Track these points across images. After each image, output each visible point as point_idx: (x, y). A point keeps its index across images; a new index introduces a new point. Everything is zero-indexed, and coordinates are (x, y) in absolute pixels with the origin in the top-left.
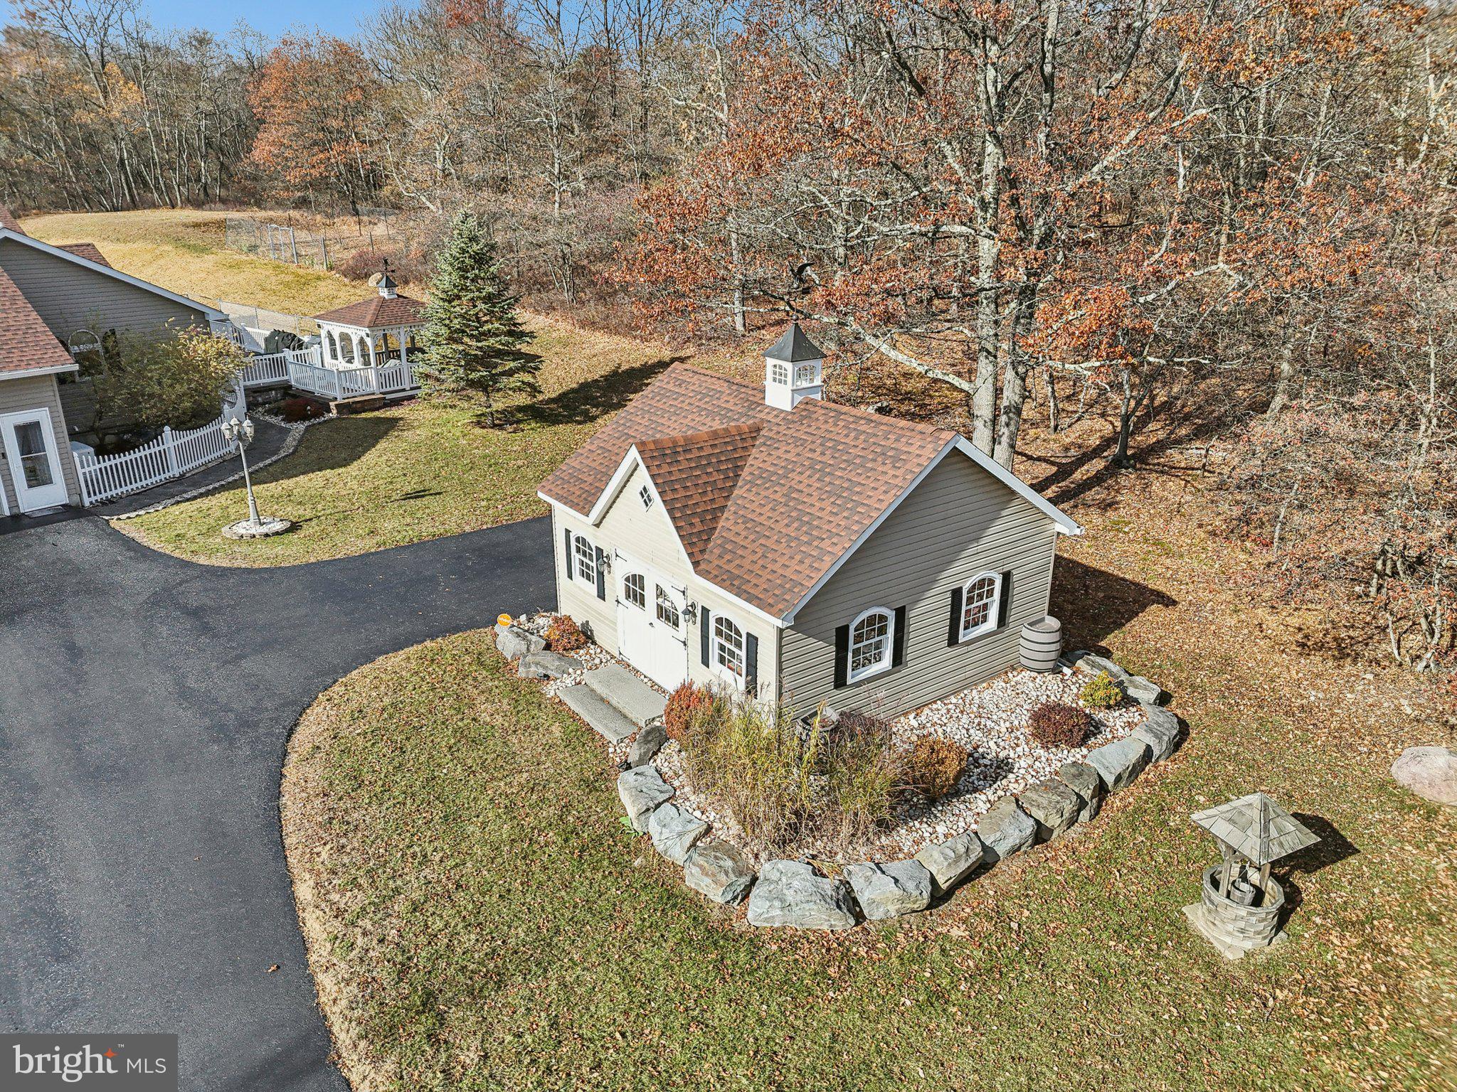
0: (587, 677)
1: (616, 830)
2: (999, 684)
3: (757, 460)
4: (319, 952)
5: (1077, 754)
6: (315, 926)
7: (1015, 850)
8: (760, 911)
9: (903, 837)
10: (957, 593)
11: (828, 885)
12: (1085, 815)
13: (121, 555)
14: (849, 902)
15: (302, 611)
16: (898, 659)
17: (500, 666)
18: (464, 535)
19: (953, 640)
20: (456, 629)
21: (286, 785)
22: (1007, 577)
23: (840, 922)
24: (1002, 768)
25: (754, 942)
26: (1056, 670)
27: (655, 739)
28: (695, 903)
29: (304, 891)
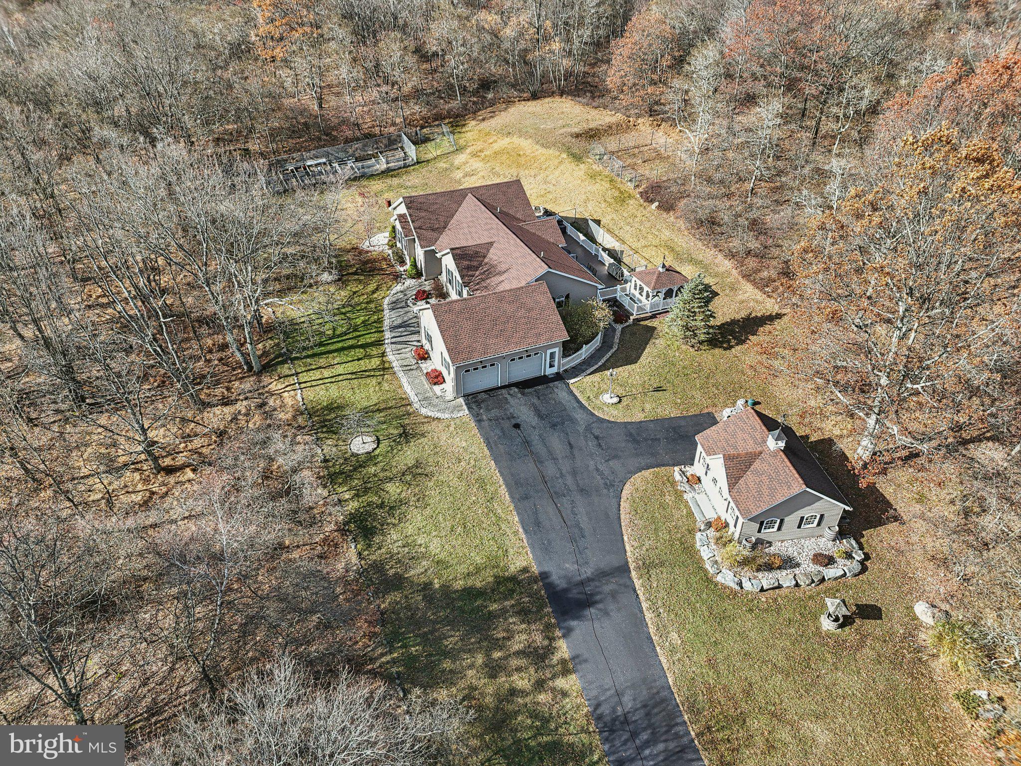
0: (697, 496)
1: (693, 546)
2: (813, 540)
3: (757, 465)
4: (629, 554)
5: (821, 569)
6: (628, 548)
7: (788, 587)
8: (719, 578)
9: (760, 575)
10: (802, 518)
11: (736, 579)
12: (813, 585)
13: (576, 405)
14: (740, 584)
15: (623, 445)
16: (779, 529)
17: (673, 483)
18: (671, 418)
19: (799, 527)
20: (663, 465)
21: (621, 508)
22: (822, 516)
23: (737, 588)
24: (798, 565)
25: (716, 585)
26: (834, 540)
27: (709, 525)
28: (706, 571)
29: (625, 538)
